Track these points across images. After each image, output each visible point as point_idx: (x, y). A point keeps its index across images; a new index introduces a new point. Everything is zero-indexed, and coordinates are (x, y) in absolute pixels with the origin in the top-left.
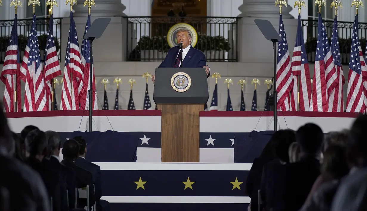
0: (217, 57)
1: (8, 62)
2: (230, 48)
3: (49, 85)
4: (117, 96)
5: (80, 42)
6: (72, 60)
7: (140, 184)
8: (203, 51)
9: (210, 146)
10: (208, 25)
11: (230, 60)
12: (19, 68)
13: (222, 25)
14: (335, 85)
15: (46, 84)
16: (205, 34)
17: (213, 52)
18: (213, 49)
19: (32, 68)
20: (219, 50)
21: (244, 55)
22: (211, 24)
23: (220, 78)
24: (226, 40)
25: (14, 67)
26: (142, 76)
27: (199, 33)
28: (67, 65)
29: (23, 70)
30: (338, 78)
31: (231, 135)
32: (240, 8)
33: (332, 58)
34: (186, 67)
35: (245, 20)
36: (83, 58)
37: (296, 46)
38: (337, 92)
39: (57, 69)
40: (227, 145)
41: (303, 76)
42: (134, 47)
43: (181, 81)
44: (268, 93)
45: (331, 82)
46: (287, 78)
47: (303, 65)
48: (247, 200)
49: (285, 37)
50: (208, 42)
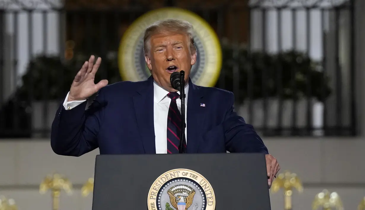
0: (287, 122)
2: (328, 92)
8: (241, 101)
10: (256, 16)
11: (330, 131)
13: (301, 15)
16: (244, 46)
17: (274, 106)
18: (273, 93)
20: (295, 99)
22: (264, 11)
23: (300, 189)
24: (317, 63)
26: (37, 187)
27: (225, 41)
43: (182, 199)
50: (257, 71)
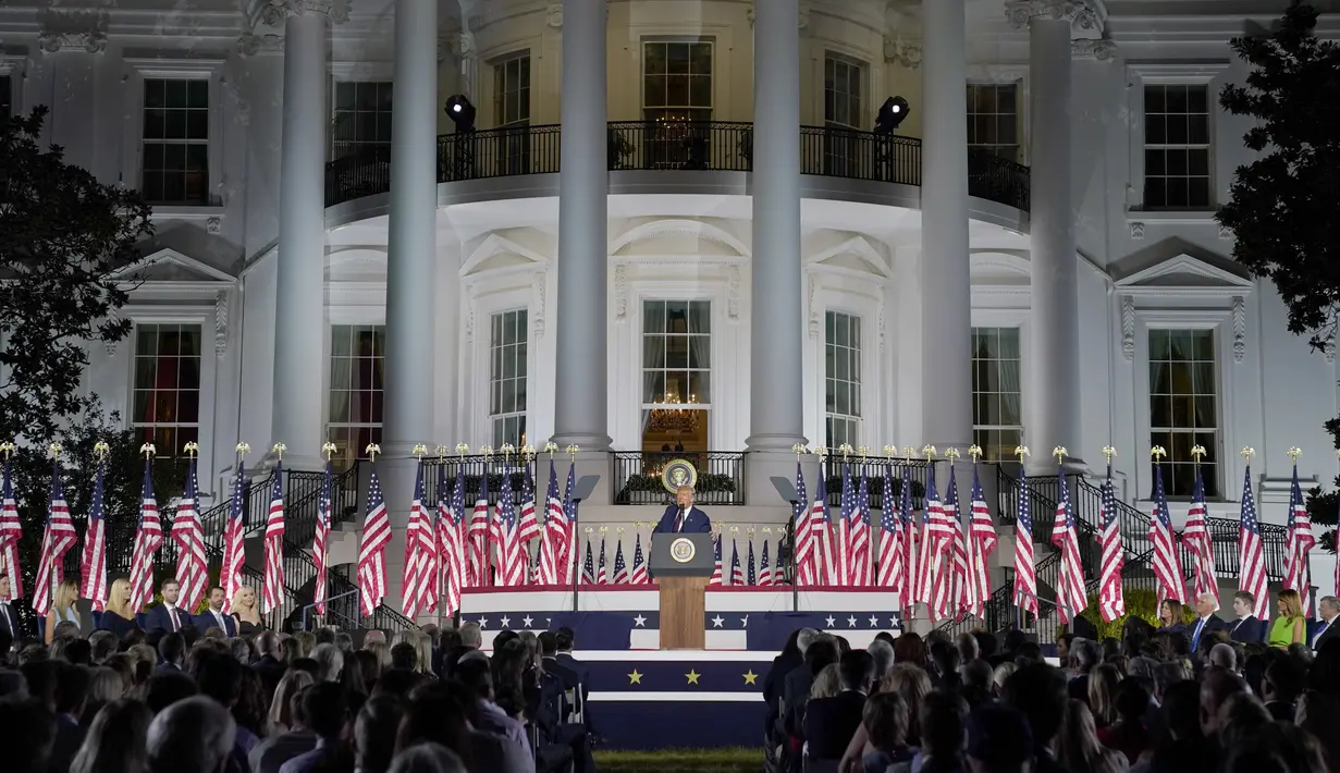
0: (720, 500)
1: (475, 521)
2: (735, 490)
3: (525, 547)
4: (603, 548)
5: (562, 496)
6: (552, 518)
7: (635, 677)
8: (704, 493)
9: (718, 628)
10: (710, 462)
11: (735, 503)
12: (488, 526)
13: (725, 462)
14: (865, 548)
15: (521, 548)
16: (705, 473)
18: (715, 489)
19: (504, 528)
20: (723, 491)
21: (751, 497)
22: (713, 460)
24: (731, 479)
25: (483, 526)
26: (632, 524)
27: (699, 471)
28: (546, 523)
29: (494, 530)
30: (868, 539)
31: (743, 614)
32: (746, 441)
33: (860, 514)
34: (688, 532)
35: (753, 456)
36: (564, 515)
37: (817, 500)
38: (866, 555)
39: (534, 528)
40: (739, 627)
41: (826, 536)
42: (622, 488)
43: (683, 550)
44: (780, 543)
45: (859, 543)
46: (806, 539)
47: (825, 523)
48: (759, 697)
49: (804, 490)
50: (709, 481)
